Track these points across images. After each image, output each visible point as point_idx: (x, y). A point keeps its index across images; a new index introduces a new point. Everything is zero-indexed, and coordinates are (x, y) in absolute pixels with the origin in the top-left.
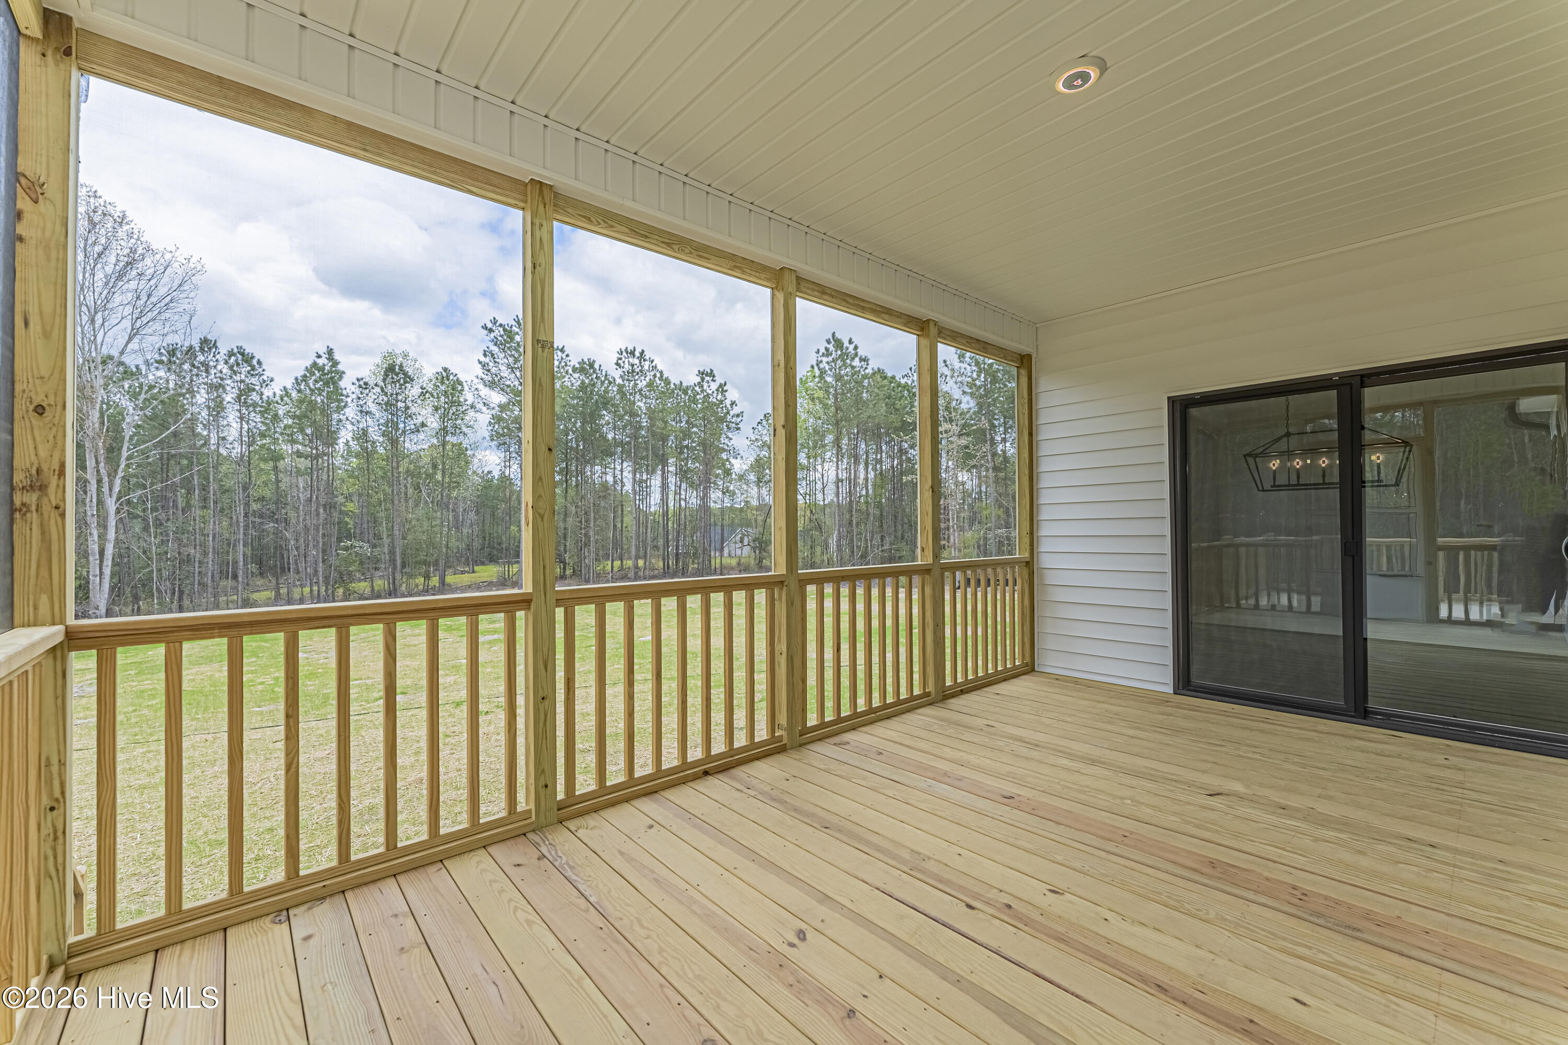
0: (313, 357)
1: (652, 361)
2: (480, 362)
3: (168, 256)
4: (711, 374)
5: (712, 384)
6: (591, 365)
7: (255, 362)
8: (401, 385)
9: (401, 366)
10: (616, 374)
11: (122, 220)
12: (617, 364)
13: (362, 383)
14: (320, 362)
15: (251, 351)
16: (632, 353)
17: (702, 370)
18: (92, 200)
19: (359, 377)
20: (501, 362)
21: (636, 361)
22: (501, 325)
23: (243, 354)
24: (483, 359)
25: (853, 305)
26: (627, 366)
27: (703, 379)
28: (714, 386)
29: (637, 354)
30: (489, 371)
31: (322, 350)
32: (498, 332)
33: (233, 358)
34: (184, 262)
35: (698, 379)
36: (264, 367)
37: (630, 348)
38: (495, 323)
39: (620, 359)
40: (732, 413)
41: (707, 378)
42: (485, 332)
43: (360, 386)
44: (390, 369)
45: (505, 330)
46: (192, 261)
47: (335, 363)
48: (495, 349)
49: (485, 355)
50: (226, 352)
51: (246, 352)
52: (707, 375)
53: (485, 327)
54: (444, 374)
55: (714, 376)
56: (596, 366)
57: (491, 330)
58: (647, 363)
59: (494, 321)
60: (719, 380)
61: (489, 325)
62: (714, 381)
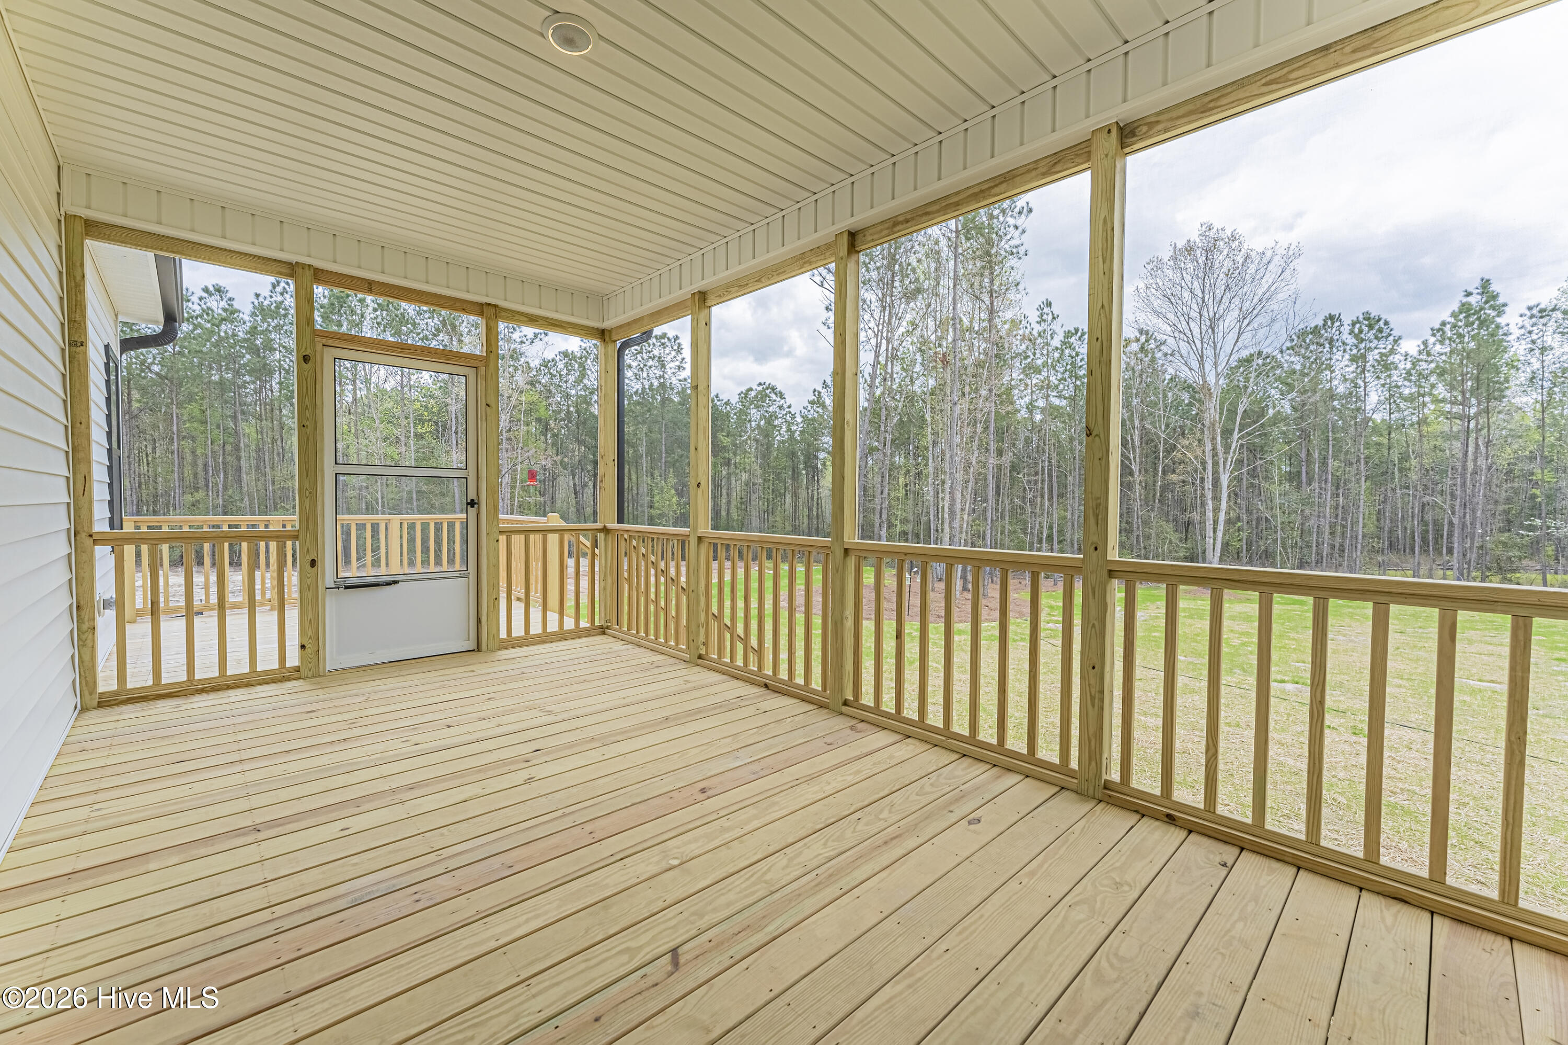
0: (1460, 297)
3: (1269, 254)
7: (1381, 324)
13: (1535, 311)
14: (1474, 300)
15: (1377, 314)
19: (1531, 304)
23: (1368, 319)
25: (938, 211)
31: (1473, 286)
33: (1358, 326)
34: (1285, 251)
36: (1391, 326)
46: (1291, 247)
47: (1494, 296)
50: (1350, 322)
51: (1372, 316)
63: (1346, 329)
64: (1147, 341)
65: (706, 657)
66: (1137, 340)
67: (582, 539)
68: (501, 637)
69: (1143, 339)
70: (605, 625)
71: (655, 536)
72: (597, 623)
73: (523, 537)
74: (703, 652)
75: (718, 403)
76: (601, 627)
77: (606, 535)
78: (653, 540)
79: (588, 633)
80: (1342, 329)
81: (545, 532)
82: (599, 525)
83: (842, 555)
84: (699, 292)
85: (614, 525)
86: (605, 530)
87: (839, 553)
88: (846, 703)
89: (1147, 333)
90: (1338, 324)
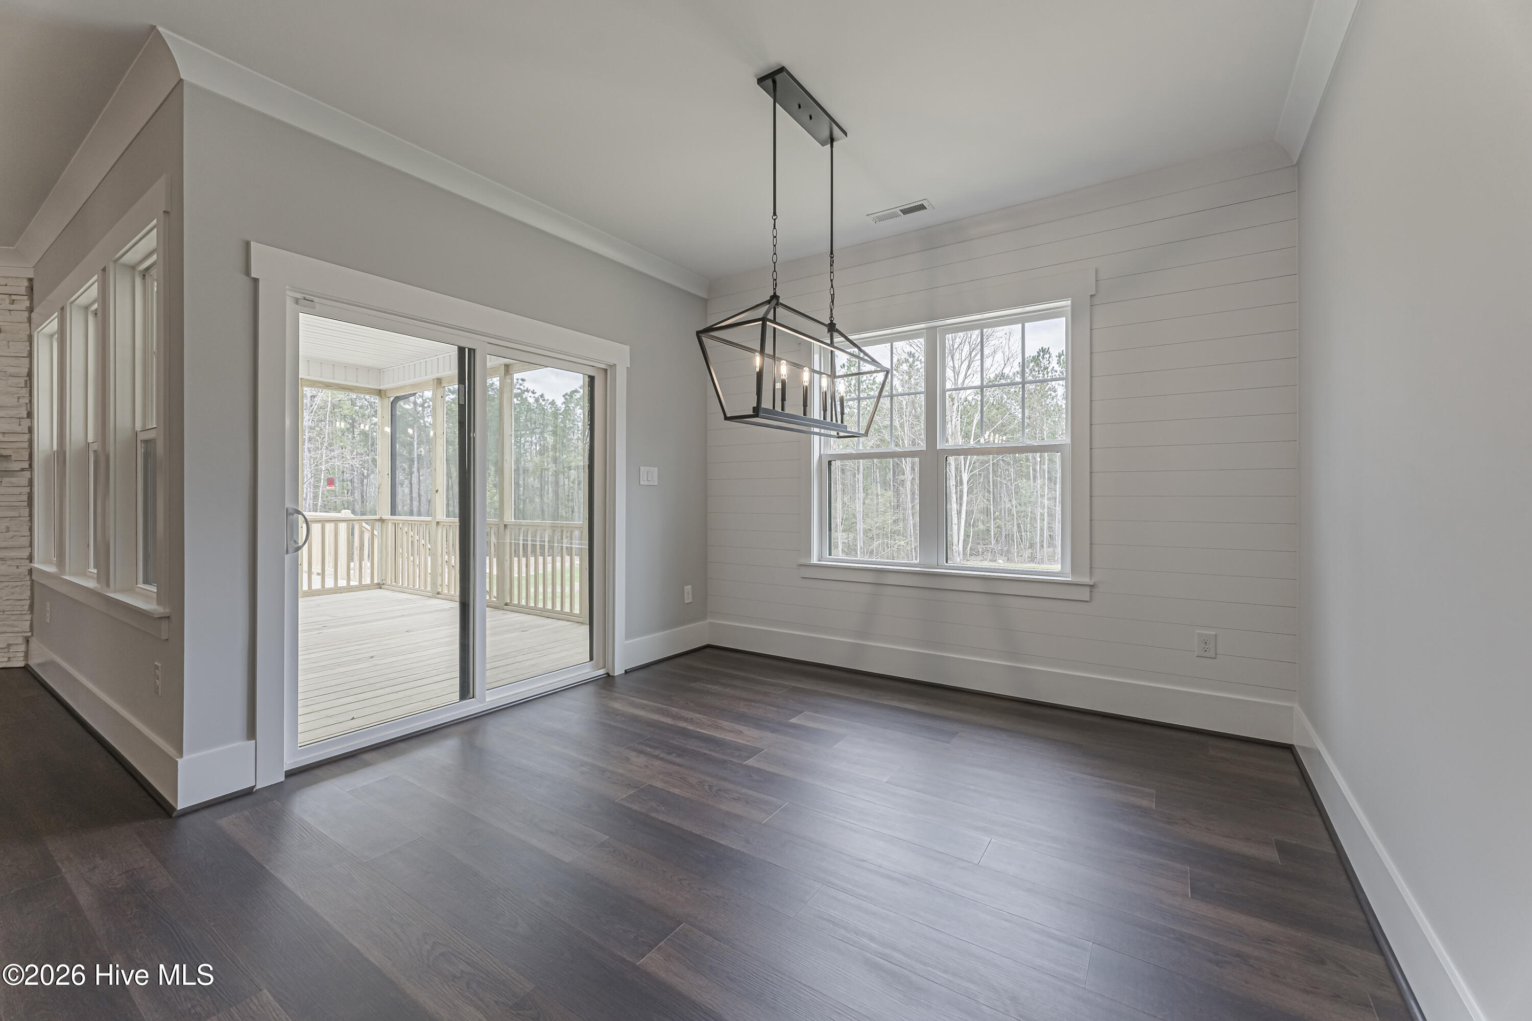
63: (1054, 360)
64: (914, 362)
65: (442, 593)
66: (907, 361)
67: (364, 524)
68: (304, 589)
69: (911, 360)
70: (381, 583)
71: (413, 523)
72: (376, 581)
73: (320, 525)
74: (440, 590)
75: (543, 403)
76: (378, 584)
77: (382, 523)
78: (412, 524)
79: (368, 587)
80: (1051, 359)
81: (336, 521)
82: (377, 517)
83: (503, 528)
84: (437, 379)
85: (386, 517)
86: (382, 520)
87: (502, 527)
88: (506, 604)
89: (914, 357)
90: (1047, 356)
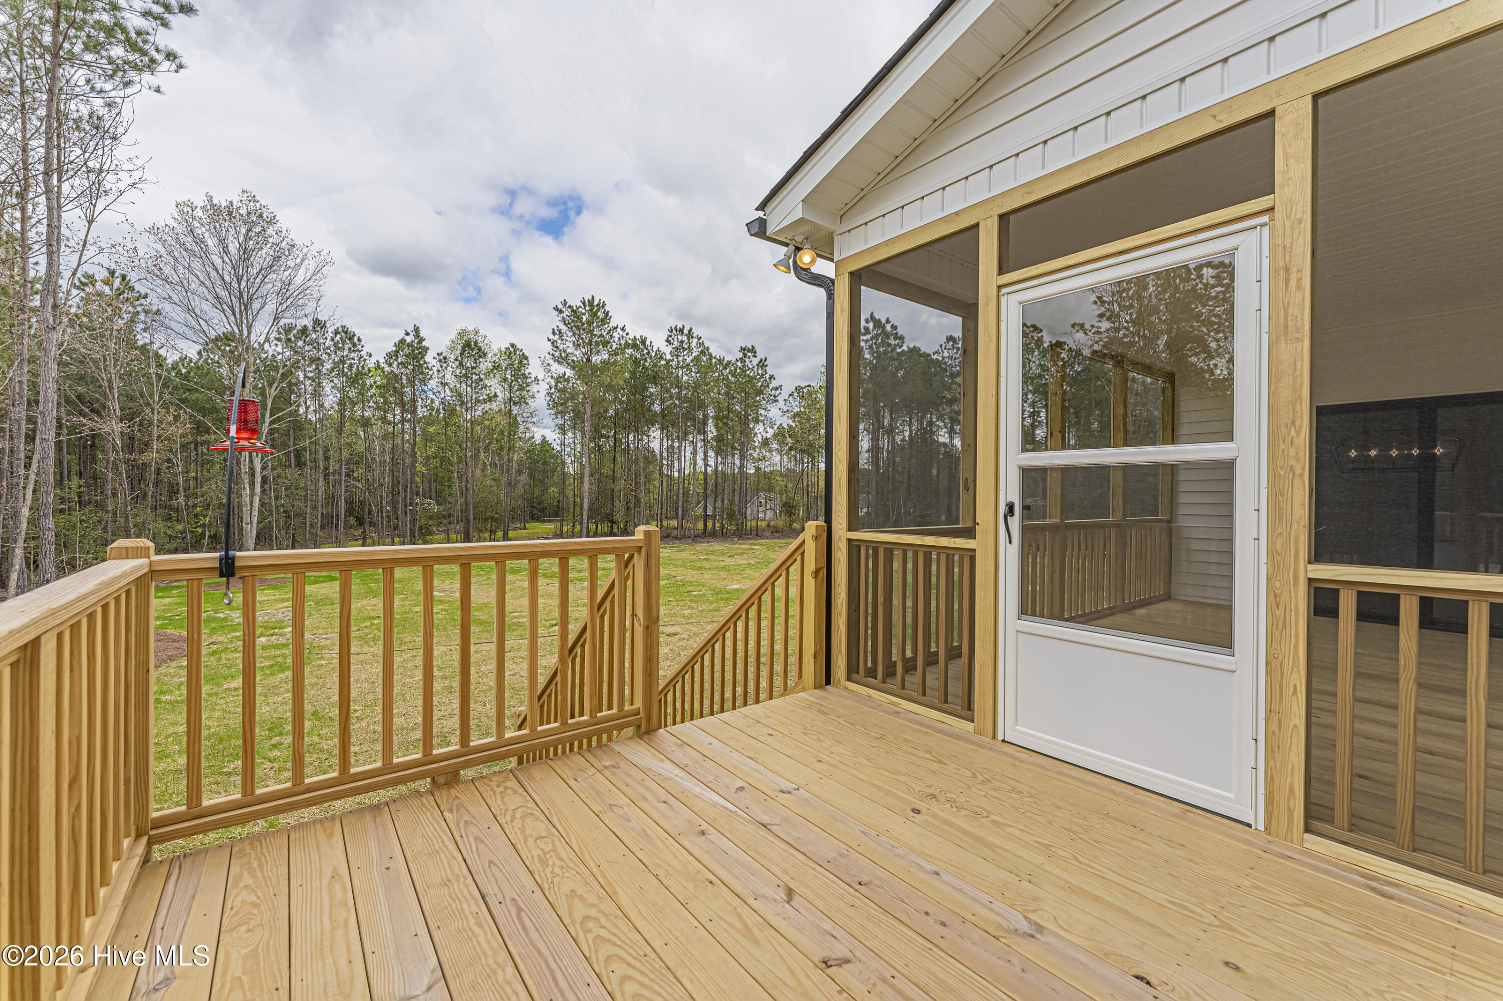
0: (401, 335)
1: (700, 339)
2: (549, 340)
3: (305, 250)
4: (753, 350)
5: (753, 359)
6: (643, 342)
7: (355, 339)
8: (475, 359)
9: (476, 342)
10: (667, 350)
11: (272, 221)
12: (668, 341)
13: (441, 357)
14: (408, 339)
15: (353, 330)
16: (681, 331)
17: (744, 346)
18: (252, 204)
19: (441, 352)
20: (569, 339)
21: (685, 338)
22: (570, 307)
23: (346, 333)
24: (551, 337)
26: (676, 343)
27: (745, 356)
28: (755, 361)
29: (686, 332)
30: (557, 347)
31: (410, 329)
32: (567, 312)
33: (338, 336)
34: (316, 254)
35: (741, 355)
36: (363, 343)
37: (680, 326)
38: (565, 305)
39: (671, 336)
40: (771, 386)
41: (749, 354)
42: (557, 313)
43: (440, 361)
44: (467, 345)
45: (573, 311)
46: (322, 254)
47: (421, 340)
48: (564, 328)
49: (554, 333)
50: (333, 331)
51: (350, 330)
52: (748, 351)
53: (556, 308)
54: (512, 349)
55: (755, 352)
56: (648, 343)
57: (561, 312)
58: (695, 340)
59: (565, 303)
60: (760, 355)
61: (560, 307)
62: (755, 356)
